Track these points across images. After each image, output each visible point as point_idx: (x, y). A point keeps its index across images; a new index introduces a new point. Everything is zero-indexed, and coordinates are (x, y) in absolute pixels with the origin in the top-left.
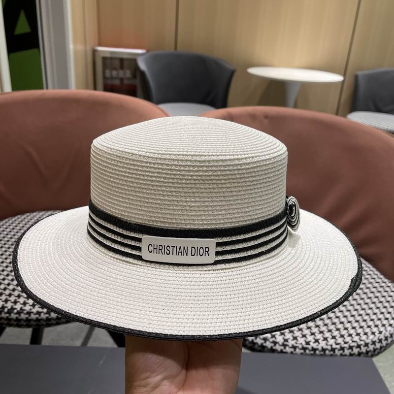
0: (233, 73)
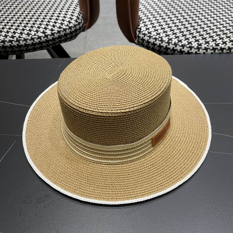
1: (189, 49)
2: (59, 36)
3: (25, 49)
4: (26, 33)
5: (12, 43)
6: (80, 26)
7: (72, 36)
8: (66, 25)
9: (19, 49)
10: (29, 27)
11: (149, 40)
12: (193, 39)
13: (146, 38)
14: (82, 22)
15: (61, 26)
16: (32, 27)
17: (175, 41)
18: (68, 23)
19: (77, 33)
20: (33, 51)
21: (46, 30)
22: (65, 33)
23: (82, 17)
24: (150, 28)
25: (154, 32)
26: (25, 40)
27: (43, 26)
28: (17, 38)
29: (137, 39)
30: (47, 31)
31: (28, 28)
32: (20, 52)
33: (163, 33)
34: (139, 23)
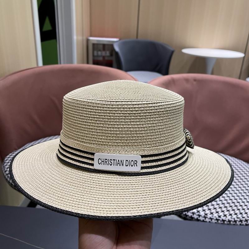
0: (172, 52)
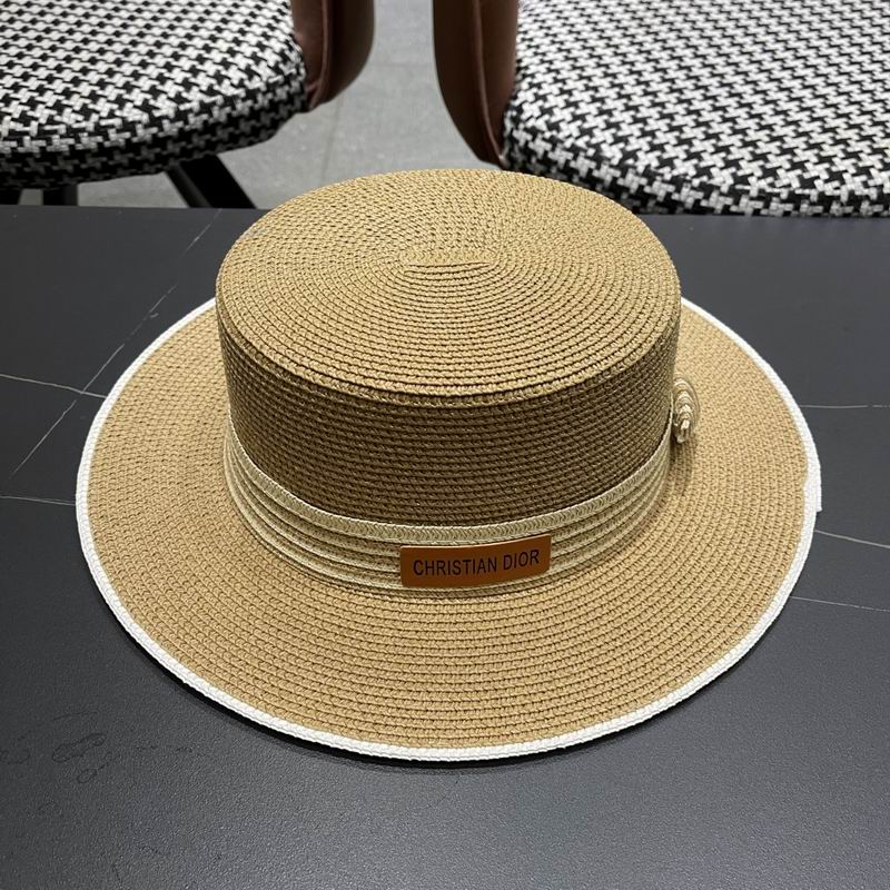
1: (700, 195)
2: (205, 122)
3: (70, 168)
4: (77, 108)
5: (20, 143)
6: (292, 90)
7: (258, 125)
8: (236, 82)
9: (47, 168)
10: (91, 84)
11: (551, 155)
12: (715, 156)
13: (540, 146)
14: (298, 73)
15: (216, 88)
16: (102, 84)
17: (646, 163)
18: (244, 76)
19: (277, 117)
20: (101, 176)
21: (155, 98)
22: (229, 115)
23: (302, 56)
24: (556, 106)
25: (569, 122)
26: (73, 132)
27: (145, 83)
28: (40, 125)
29: (506, 150)
30: (158, 104)
31: (85, 89)
32: (52, 180)
33: (603, 130)
34: (517, 86)
